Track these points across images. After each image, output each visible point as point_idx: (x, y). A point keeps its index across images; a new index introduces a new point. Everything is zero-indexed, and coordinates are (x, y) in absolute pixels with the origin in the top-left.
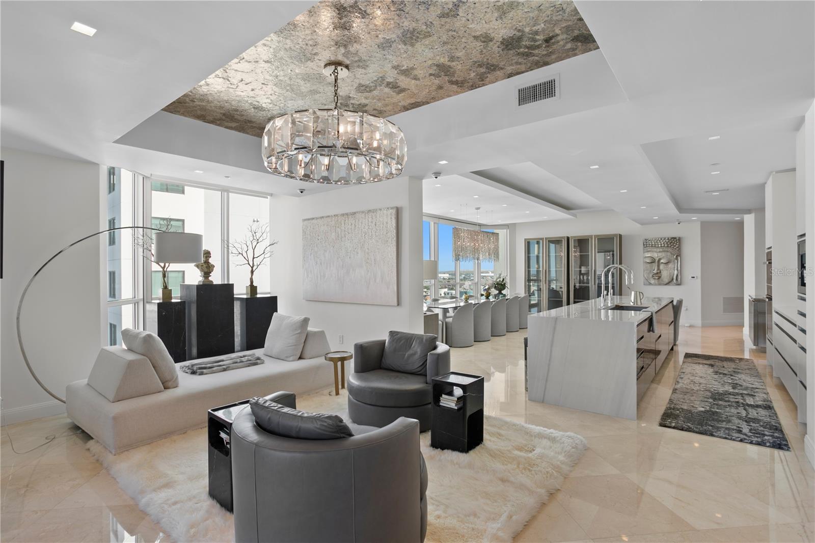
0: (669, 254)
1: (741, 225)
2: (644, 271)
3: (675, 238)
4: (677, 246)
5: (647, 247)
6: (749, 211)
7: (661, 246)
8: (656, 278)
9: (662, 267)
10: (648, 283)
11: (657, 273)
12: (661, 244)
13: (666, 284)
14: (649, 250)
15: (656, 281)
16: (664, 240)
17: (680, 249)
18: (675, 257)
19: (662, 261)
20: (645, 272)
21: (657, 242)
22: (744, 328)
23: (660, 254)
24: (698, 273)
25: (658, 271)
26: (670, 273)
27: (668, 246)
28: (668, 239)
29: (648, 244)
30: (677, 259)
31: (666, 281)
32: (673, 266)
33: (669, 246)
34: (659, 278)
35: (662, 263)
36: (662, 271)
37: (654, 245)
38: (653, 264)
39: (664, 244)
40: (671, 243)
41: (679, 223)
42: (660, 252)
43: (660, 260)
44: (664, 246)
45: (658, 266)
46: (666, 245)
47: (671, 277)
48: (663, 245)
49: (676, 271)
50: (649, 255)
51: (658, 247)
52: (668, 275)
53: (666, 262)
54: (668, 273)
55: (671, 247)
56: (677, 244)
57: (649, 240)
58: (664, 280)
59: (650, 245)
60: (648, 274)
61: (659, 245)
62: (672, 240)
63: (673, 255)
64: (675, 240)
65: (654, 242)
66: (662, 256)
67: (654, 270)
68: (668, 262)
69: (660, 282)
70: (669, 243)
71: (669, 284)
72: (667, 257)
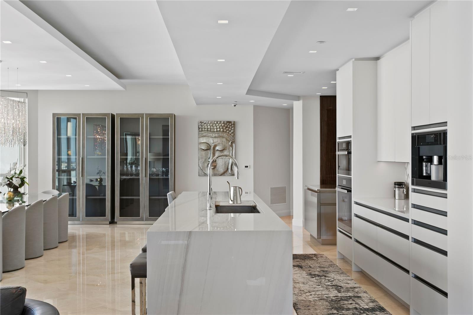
0: (224, 140)
2: (199, 160)
3: (230, 122)
4: (232, 131)
5: (202, 131)
6: (298, 98)
7: (217, 131)
8: (212, 167)
9: (217, 155)
10: (203, 174)
12: (217, 129)
13: (221, 175)
14: (204, 134)
15: (212, 171)
16: (220, 123)
17: (234, 134)
18: (230, 143)
19: (217, 148)
20: (200, 160)
21: (212, 126)
22: (293, 219)
23: (216, 140)
24: (251, 163)
26: (225, 162)
27: (223, 131)
28: (224, 123)
29: (203, 128)
30: (232, 146)
32: (228, 154)
33: (225, 130)
35: (217, 150)
36: (217, 160)
37: (209, 129)
38: (208, 151)
39: (219, 128)
40: (226, 128)
41: (235, 106)
42: (215, 137)
43: (215, 146)
44: (220, 131)
45: (214, 154)
46: (222, 130)
47: (226, 167)
48: (218, 130)
50: (204, 141)
51: (214, 131)
52: (223, 165)
53: (221, 150)
54: (223, 162)
55: (226, 132)
56: (232, 130)
57: (205, 123)
58: (220, 170)
59: (206, 129)
60: (203, 163)
61: (214, 129)
62: (228, 124)
63: (228, 142)
64: (230, 124)
65: (210, 126)
66: (217, 142)
67: (210, 158)
68: (223, 149)
69: (216, 172)
70: (224, 127)
71: (224, 175)
72: (222, 144)
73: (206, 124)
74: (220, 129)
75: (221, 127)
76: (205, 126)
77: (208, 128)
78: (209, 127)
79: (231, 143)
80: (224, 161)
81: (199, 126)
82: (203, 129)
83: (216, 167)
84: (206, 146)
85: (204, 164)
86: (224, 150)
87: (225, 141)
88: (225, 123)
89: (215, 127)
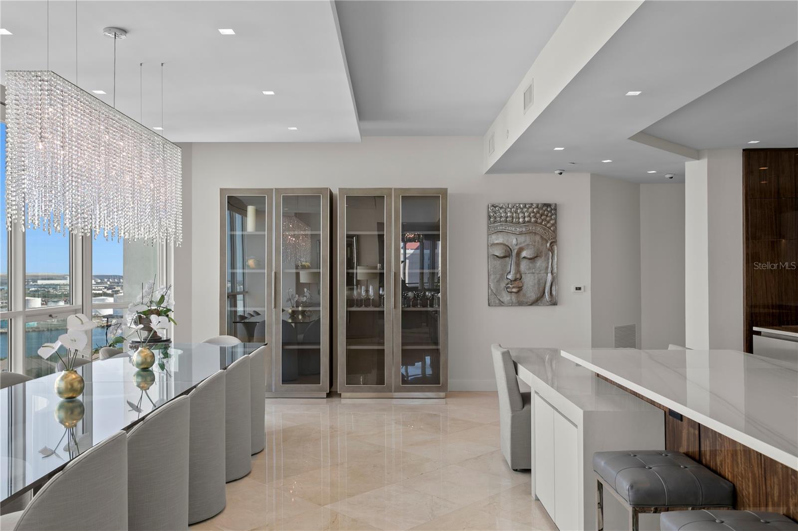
0: (537, 238)
2: (489, 275)
3: (548, 205)
4: (552, 222)
5: (495, 222)
7: (524, 222)
8: (514, 290)
9: (524, 265)
10: (497, 302)
11: (515, 280)
12: (524, 218)
13: (531, 305)
14: (500, 228)
15: (514, 297)
16: (530, 207)
17: (556, 229)
18: (548, 245)
19: (524, 254)
20: (492, 277)
21: (516, 212)
23: (522, 239)
24: (586, 282)
25: (518, 276)
26: (539, 281)
27: (536, 222)
28: (537, 207)
29: (497, 217)
30: (551, 249)
31: (532, 295)
32: (544, 265)
33: (539, 221)
34: (520, 289)
35: (524, 258)
36: (523, 276)
37: (509, 219)
38: (507, 259)
39: (529, 216)
40: (541, 216)
41: (561, 173)
42: (521, 233)
43: (520, 251)
44: (529, 222)
45: (518, 265)
46: (533, 220)
47: (541, 289)
48: (527, 219)
49: (550, 275)
50: (500, 240)
51: (519, 223)
52: (535, 284)
53: (531, 257)
54: (534, 280)
55: (541, 223)
56: (551, 219)
57: (501, 208)
58: (529, 295)
59: (503, 219)
60: (497, 282)
61: (519, 219)
62: (544, 209)
63: (544, 242)
64: (549, 209)
65: (511, 212)
66: (524, 242)
67: (510, 272)
68: (535, 255)
69: (521, 299)
70: (538, 215)
71: (537, 303)
72: (534, 246)
73: (503, 210)
74: (531, 218)
75: (532, 214)
76: (501, 213)
77: (507, 217)
78: (509, 214)
79: (551, 244)
80: (536, 277)
81: (488, 212)
82: (498, 219)
83: (522, 289)
84: (504, 251)
85: (499, 285)
86: (536, 257)
87: (540, 241)
88: (539, 206)
89: (521, 215)
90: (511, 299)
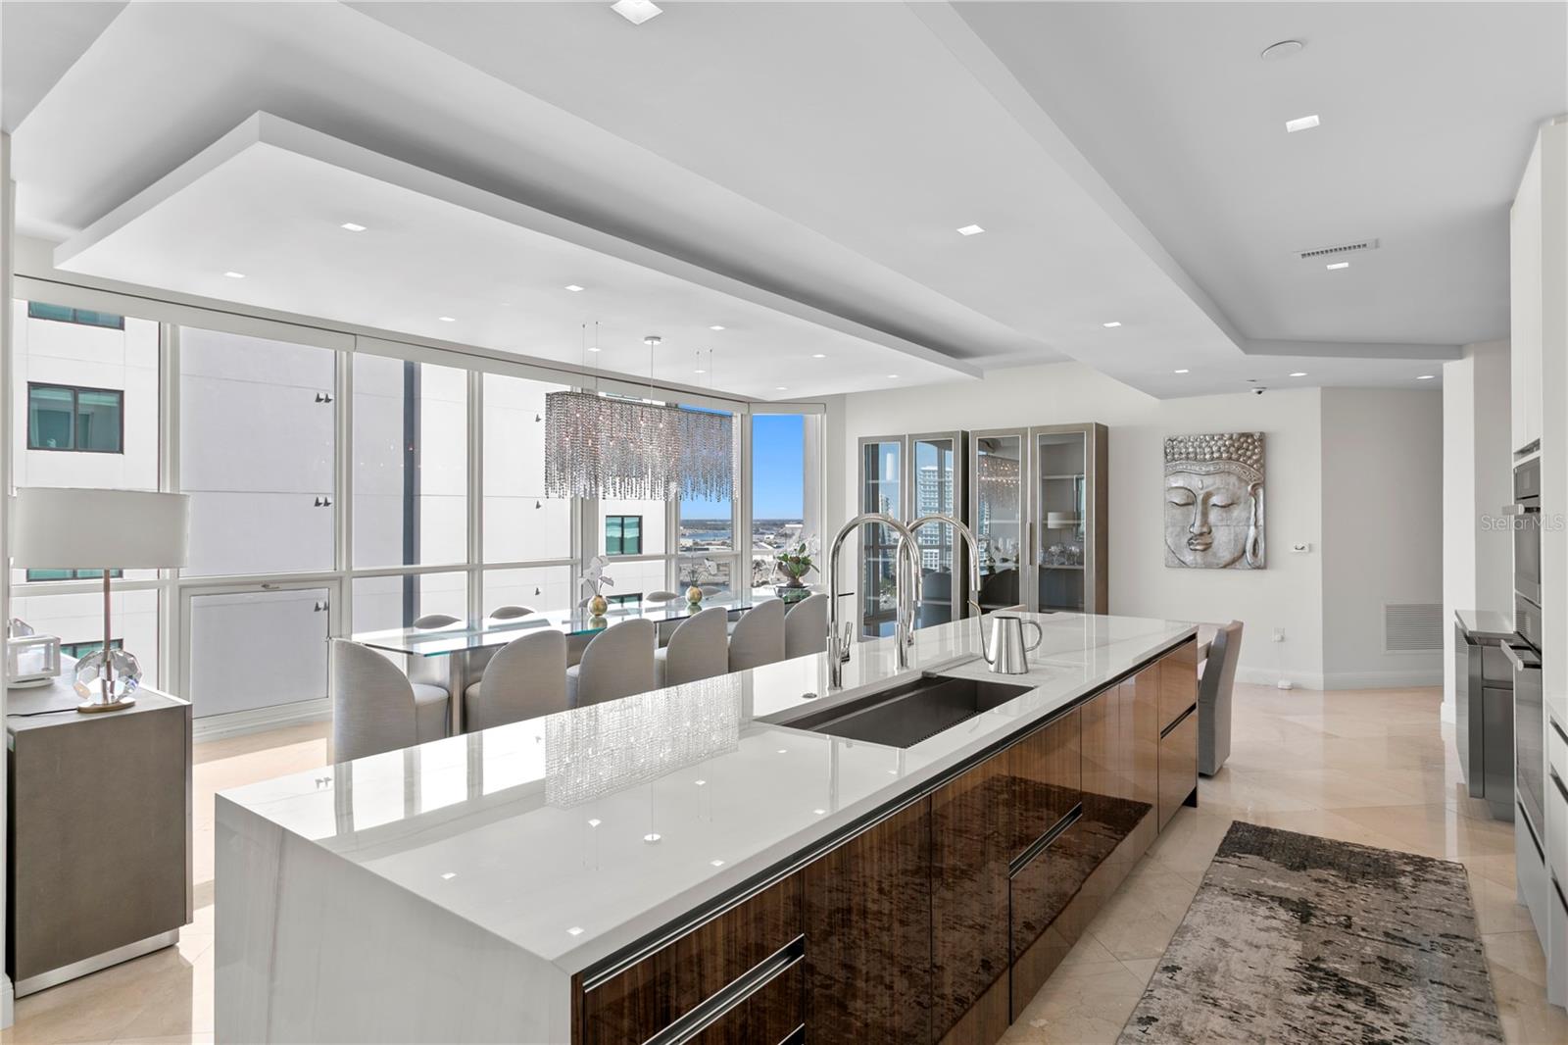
0: (1233, 480)
1: (1434, 394)
2: (1166, 528)
3: (1250, 435)
4: (1254, 457)
5: (1174, 459)
6: (1456, 351)
7: (1212, 459)
8: (1198, 547)
9: (1214, 516)
10: (1177, 561)
11: (1202, 534)
12: (1212, 453)
13: (1225, 567)
14: (1180, 467)
15: (1199, 556)
16: (1220, 439)
17: (1263, 466)
18: (1249, 488)
19: (1215, 500)
20: (1170, 529)
21: (1200, 447)
23: (1208, 481)
24: (1314, 537)
25: (1205, 530)
26: (1236, 535)
27: (1230, 458)
28: (1231, 438)
29: (1176, 453)
30: (1254, 493)
31: (1226, 555)
32: (1244, 515)
33: (1234, 456)
34: (1208, 547)
35: (1214, 505)
36: (1213, 529)
37: (1192, 455)
38: (1191, 507)
39: (1219, 451)
40: (1238, 449)
41: (1260, 393)
42: (1208, 474)
43: (1208, 496)
44: (1220, 458)
45: (1205, 515)
46: (1224, 455)
47: (1240, 547)
48: (1216, 455)
49: (1252, 528)
50: (1180, 483)
51: (1205, 460)
52: (1230, 540)
53: (1223, 504)
54: (1230, 534)
55: (1238, 460)
56: (1254, 454)
57: (1181, 442)
58: (1221, 555)
59: (1184, 456)
60: (1176, 536)
61: (1205, 454)
62: (1242, 440)
63: (1243, 484)
64: (1249, 441)
65: (1193, 447)
66: (1212, 485)
67: (1193, 525)
68: (1230, 502)
69: (1210, 559)
70: (1232, 449)
71: (1233, 566)
72: (1227, 490)
73: (1182, 444)
74: (1221, 453)
75: (1223, 449)
76: (1180, 449)
77: (1188, 453)
78: (1191, 450)
79: (1253, 486)
80: (1232, 531)
81: (1166, 448)
82: (1176, 456)
83: (1210, 547)
84: (1185, 497)
85: (1180, 539)
86: (1232, 504)
87: (1236, 483)
88: (1234, 437)
89: (1207, 450)
90: (1195, 559)
